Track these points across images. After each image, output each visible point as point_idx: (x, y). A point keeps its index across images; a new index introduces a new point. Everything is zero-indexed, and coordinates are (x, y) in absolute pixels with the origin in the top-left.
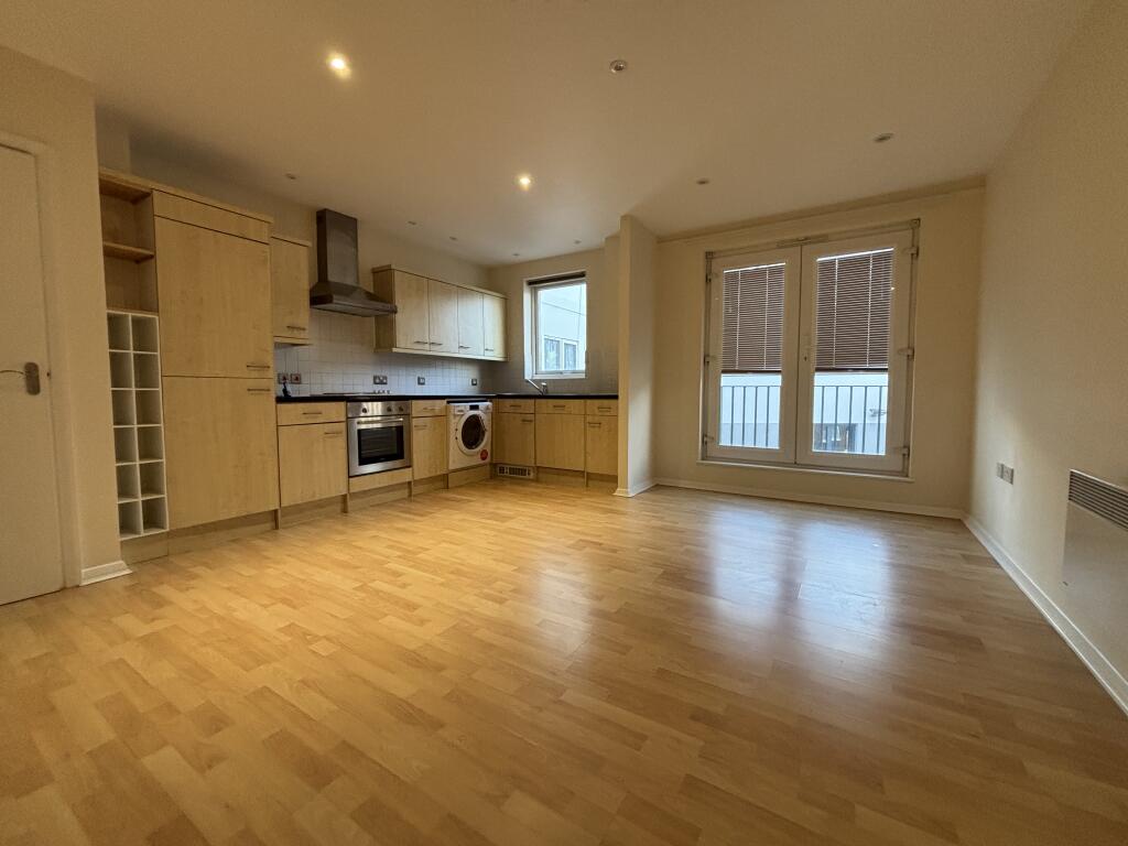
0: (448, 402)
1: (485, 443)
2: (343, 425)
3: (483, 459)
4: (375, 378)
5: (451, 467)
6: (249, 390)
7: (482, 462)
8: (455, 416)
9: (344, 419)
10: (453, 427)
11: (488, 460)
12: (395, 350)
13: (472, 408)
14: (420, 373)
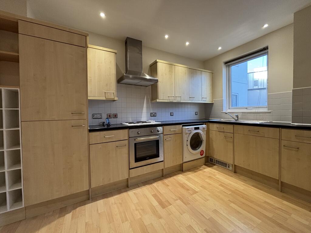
0: (183, 126)
1: (203, 147)
2: (127, 142)
3: (201, 155)
4: (151, 114)
5: (185, 160)
6: (72, 126)
7: (201, 157)
8: (186, 133)
9: (127, 138)
10: (185, 139)
11: (204, 155)
12: (158, 100)
13: (196, 129)
14: (171, 111)
